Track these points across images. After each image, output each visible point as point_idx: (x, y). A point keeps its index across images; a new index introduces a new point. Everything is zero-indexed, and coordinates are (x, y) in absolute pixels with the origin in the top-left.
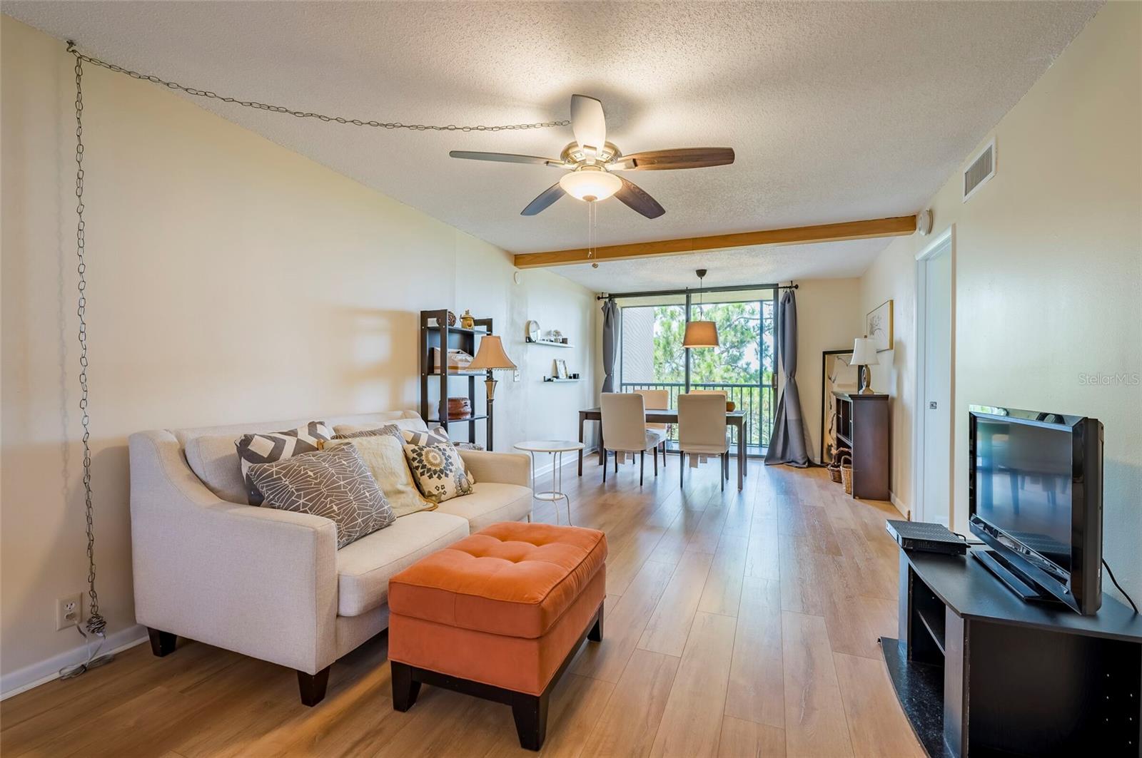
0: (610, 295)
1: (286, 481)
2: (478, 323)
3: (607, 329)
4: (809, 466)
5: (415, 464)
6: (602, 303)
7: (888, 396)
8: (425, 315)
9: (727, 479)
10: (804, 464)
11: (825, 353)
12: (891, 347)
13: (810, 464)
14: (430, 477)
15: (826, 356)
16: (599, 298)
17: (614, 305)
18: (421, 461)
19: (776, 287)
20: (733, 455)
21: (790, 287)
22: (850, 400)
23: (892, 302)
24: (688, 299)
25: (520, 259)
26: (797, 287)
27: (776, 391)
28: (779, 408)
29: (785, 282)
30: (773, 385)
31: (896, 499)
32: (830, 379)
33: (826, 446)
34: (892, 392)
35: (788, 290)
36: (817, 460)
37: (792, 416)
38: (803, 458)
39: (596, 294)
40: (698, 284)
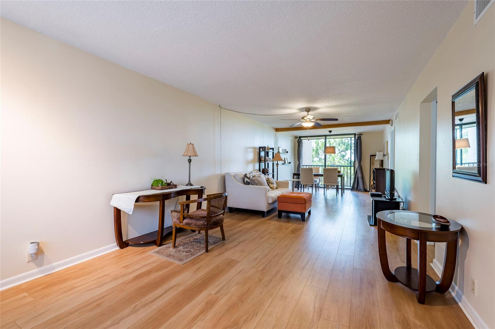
0: (299, 137)
1: (256, 181)
2: (271, 149)
3: (299, 148)
4: (365, 191)
5: (268, 181)
6: (297, 139)
8: (260, 148)
9: (338, 193)
10: (364, 190)
11: (371, 156)
12: (387, 155)
13: (366, 191)
14: (271, 184)
15: (371, 157)
16: (296, 138)
17: (301, 140)
18: (269, 181)
19: (355, 134)
21: (359, 135)
22: (375, 170)
23: (387, 141)
24: (326, 138)
25: (277, 130)
26: (362, 134)
27: (355, 168)
28: (356, 173)
29: (358, 133)
30: (354, 166)
32: (373, 164)
33: (371, 185)
34: (387, 167)
35: (359, 136)
36: (368, 190)
37: (360, 176)
38: (364, 189)
39: (295, 136)
40: (329, 134)
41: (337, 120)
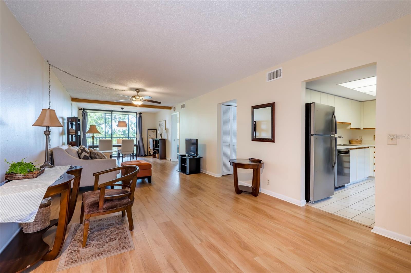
0: (84, 109)
3: (84, 120)
6: (81, 111)
7: (165, 139)
8: (68, 118)
10: (144, 156)
11: (148, 130)
12: (165, 130)
13: (146, 156)
16: (80, 110)
17: (86, 112)
19: (136, 113)
20: (121, 156)
21: (140, 114)
22: (159, 140)
23: (165, 121)
24: (112, 113)
25: (73, 100)
26: (142, 114)
27: (137, 139)
29: (139, 112)
30: (136, 137)
31: (167, 158)
32: (149, 136)
33: (148, 151)
34: (166, 138)
36: (147, 155)
37: (141, 145)
39: (79, 108)
40: (121, 110)
41: (160, 103)
